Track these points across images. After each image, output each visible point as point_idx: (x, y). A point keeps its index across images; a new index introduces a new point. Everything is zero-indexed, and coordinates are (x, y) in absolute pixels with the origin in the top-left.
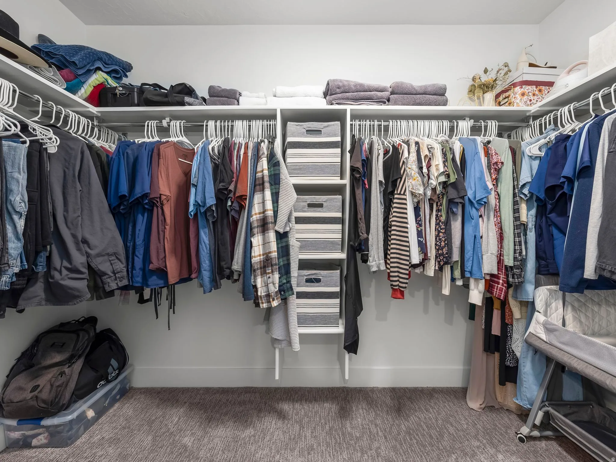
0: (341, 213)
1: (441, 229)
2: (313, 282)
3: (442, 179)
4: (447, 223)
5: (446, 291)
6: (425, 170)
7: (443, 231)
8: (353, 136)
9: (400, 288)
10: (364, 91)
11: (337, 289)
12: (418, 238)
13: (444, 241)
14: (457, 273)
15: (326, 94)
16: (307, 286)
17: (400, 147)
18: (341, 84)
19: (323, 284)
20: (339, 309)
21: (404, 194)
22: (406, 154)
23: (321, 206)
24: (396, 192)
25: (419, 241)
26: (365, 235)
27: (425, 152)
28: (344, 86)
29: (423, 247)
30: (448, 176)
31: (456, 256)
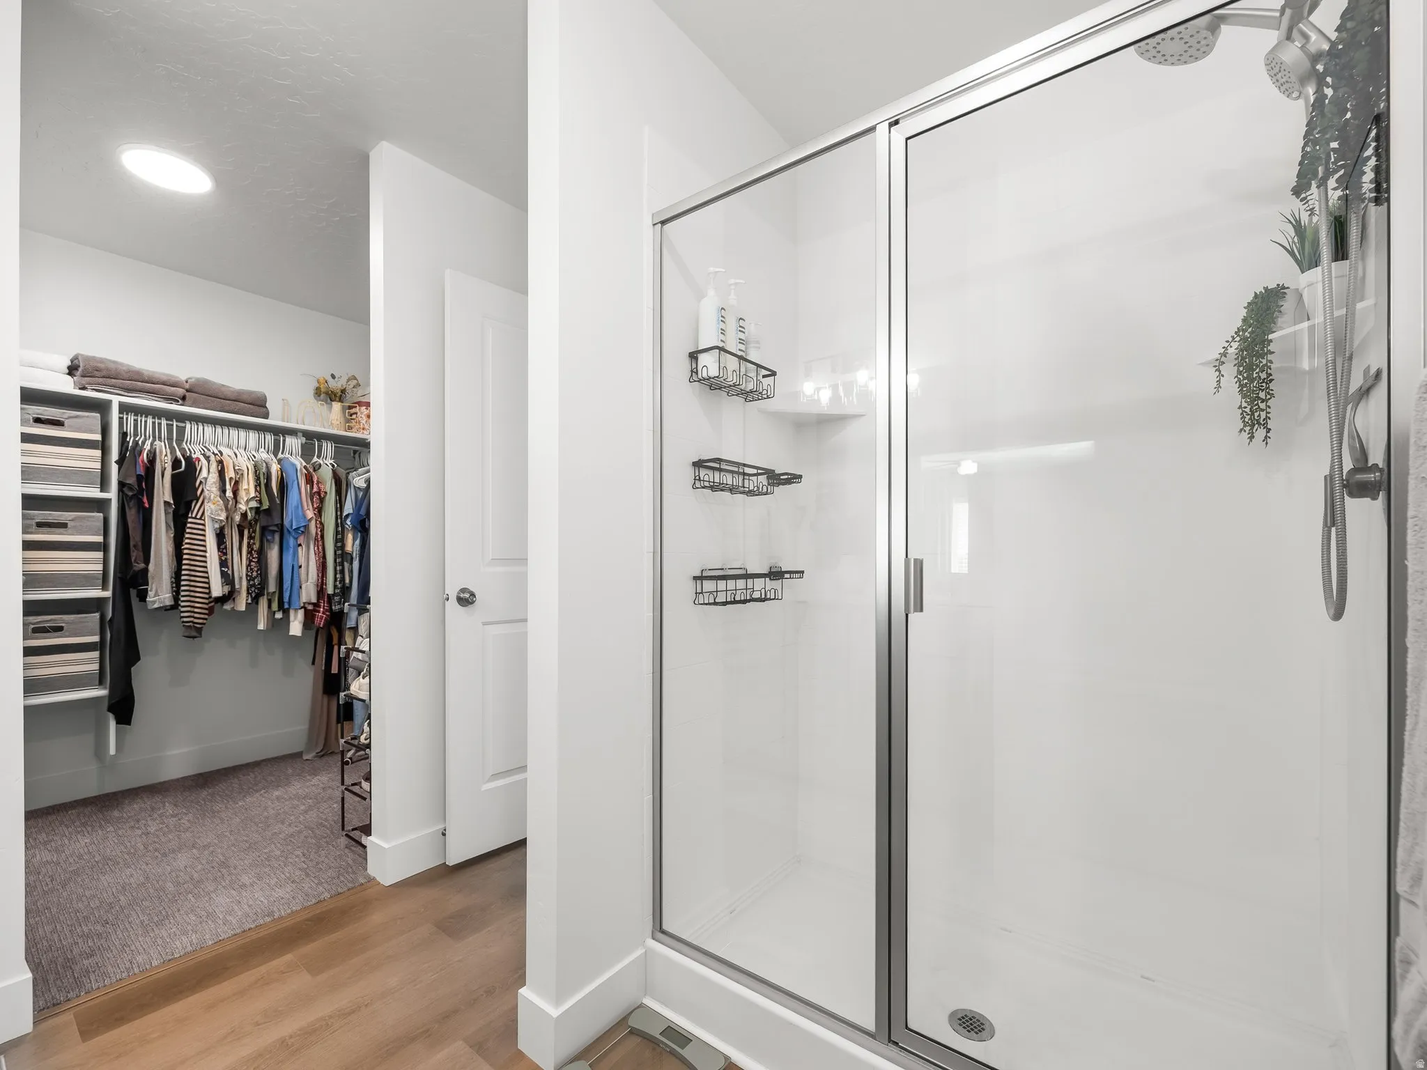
0: (102, 537)
1: (254, 558)
2: (49, 632)
3: (254, 504)
4: (261, 552)
5: (261, 626)
6: (229, 494)
7: (256, 560)
8: (123, 435)
9: (196, 625)
10: (142, 382)
11: (96, 639)
12: (221, 568)
13: (257, 572)
14: (275, 606)
15: (72, 370)
16: (37, 638)
17: (197, 463)
18: (102, 366)
19: (67, 634)
20: (98, 664)
21: (200, 519)
22: (204, 473)
23: (64, 526)
24: (190, 515)
25: (222, 572)
26: (142, 566)
27: (230, 474)
28: (107, 369)
29: (227, 579)
30: (260, 502)
31: (272, 587)
